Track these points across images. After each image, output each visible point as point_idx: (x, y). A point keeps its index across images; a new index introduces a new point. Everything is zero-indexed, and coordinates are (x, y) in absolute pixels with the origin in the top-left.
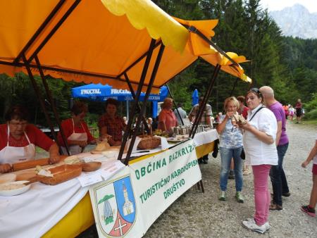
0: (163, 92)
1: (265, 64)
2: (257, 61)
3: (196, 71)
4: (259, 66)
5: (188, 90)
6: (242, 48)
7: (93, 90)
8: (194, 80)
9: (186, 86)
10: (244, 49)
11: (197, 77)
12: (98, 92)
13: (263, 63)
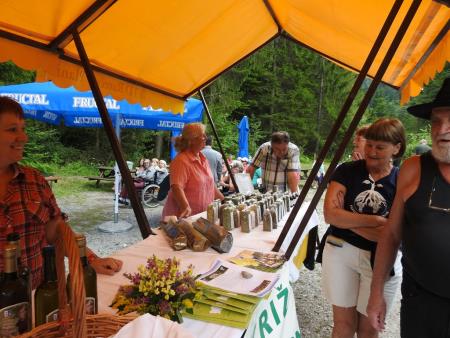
0: (192, 111)
1: (341, 88)
2: (330, 81)
3: (242, 89)
4: (333, 90)
5: (229, 118)
6: (309, 60)
7: (31, 96)
8: (239, 104)
9: (226, 111)
10: (313, 63)
11: (243, 99)
12: (41, 100)
13: (339, 84)
